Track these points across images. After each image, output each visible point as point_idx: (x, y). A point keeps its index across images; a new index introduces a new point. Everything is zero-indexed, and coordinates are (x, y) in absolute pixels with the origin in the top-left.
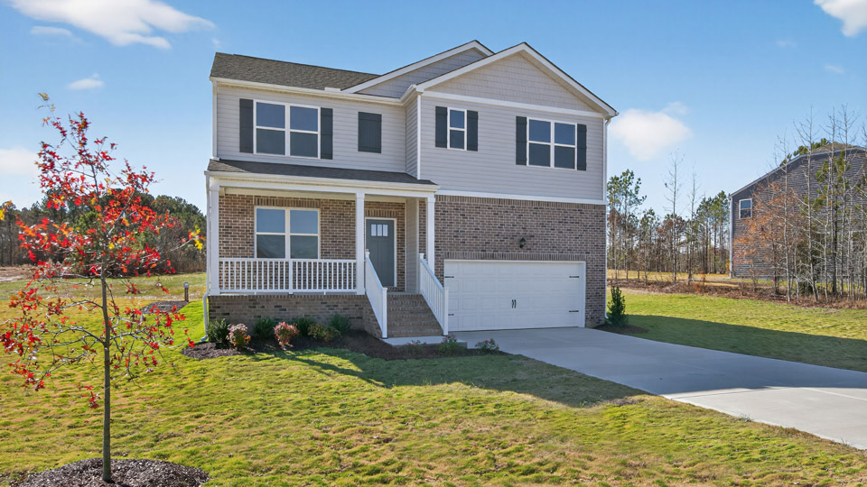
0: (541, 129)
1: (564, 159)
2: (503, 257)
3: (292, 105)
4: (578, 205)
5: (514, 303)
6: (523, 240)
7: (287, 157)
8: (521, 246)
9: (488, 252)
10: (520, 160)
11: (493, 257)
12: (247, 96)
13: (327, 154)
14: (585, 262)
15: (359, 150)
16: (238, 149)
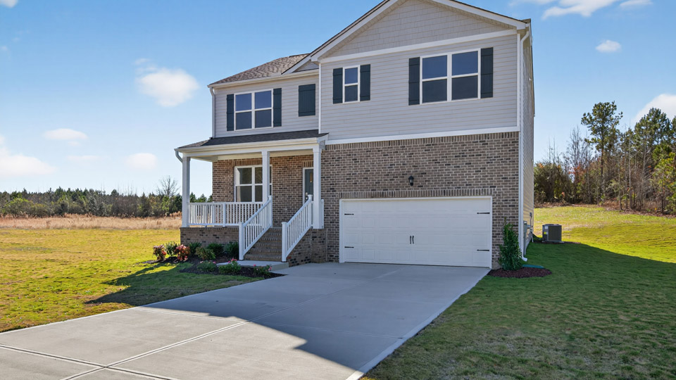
0: (436, 64)
1: (464, 89)
2: (393, 195)
3: (256, 91)
4: (480, 136)
5: (412, 238)
6: (411, 178)
7: (253, 130)
8: (412, 184)
9: (378, 191)
10: (413, 100)
11: (382, 196)
12: (230, 92)
13: (278, 122)
14: (491, 197)
15: (299, 116)
16: (226, 129)
